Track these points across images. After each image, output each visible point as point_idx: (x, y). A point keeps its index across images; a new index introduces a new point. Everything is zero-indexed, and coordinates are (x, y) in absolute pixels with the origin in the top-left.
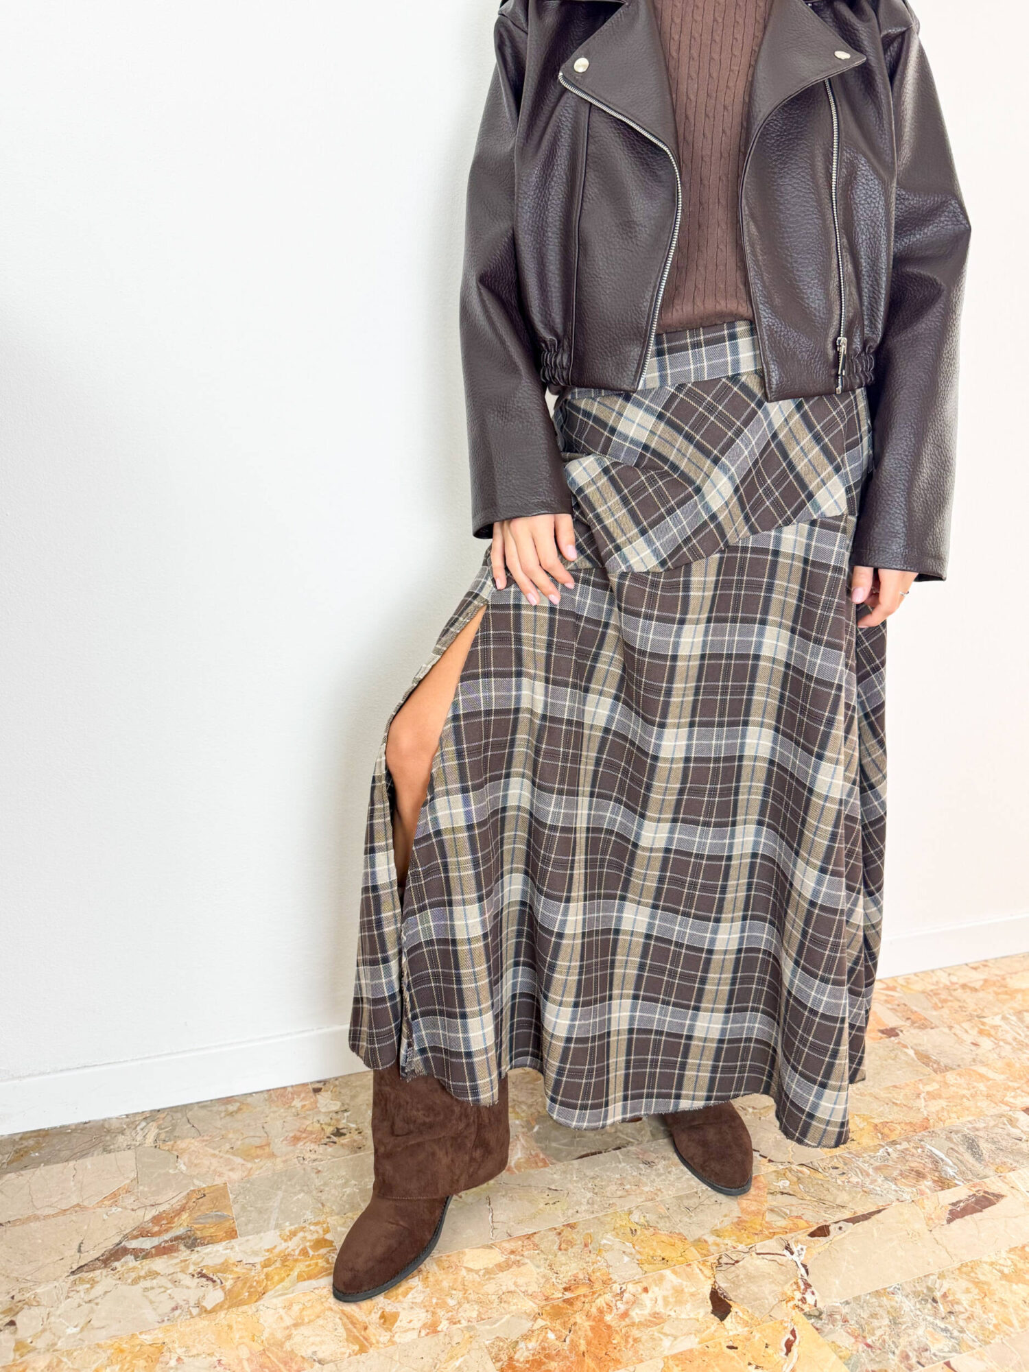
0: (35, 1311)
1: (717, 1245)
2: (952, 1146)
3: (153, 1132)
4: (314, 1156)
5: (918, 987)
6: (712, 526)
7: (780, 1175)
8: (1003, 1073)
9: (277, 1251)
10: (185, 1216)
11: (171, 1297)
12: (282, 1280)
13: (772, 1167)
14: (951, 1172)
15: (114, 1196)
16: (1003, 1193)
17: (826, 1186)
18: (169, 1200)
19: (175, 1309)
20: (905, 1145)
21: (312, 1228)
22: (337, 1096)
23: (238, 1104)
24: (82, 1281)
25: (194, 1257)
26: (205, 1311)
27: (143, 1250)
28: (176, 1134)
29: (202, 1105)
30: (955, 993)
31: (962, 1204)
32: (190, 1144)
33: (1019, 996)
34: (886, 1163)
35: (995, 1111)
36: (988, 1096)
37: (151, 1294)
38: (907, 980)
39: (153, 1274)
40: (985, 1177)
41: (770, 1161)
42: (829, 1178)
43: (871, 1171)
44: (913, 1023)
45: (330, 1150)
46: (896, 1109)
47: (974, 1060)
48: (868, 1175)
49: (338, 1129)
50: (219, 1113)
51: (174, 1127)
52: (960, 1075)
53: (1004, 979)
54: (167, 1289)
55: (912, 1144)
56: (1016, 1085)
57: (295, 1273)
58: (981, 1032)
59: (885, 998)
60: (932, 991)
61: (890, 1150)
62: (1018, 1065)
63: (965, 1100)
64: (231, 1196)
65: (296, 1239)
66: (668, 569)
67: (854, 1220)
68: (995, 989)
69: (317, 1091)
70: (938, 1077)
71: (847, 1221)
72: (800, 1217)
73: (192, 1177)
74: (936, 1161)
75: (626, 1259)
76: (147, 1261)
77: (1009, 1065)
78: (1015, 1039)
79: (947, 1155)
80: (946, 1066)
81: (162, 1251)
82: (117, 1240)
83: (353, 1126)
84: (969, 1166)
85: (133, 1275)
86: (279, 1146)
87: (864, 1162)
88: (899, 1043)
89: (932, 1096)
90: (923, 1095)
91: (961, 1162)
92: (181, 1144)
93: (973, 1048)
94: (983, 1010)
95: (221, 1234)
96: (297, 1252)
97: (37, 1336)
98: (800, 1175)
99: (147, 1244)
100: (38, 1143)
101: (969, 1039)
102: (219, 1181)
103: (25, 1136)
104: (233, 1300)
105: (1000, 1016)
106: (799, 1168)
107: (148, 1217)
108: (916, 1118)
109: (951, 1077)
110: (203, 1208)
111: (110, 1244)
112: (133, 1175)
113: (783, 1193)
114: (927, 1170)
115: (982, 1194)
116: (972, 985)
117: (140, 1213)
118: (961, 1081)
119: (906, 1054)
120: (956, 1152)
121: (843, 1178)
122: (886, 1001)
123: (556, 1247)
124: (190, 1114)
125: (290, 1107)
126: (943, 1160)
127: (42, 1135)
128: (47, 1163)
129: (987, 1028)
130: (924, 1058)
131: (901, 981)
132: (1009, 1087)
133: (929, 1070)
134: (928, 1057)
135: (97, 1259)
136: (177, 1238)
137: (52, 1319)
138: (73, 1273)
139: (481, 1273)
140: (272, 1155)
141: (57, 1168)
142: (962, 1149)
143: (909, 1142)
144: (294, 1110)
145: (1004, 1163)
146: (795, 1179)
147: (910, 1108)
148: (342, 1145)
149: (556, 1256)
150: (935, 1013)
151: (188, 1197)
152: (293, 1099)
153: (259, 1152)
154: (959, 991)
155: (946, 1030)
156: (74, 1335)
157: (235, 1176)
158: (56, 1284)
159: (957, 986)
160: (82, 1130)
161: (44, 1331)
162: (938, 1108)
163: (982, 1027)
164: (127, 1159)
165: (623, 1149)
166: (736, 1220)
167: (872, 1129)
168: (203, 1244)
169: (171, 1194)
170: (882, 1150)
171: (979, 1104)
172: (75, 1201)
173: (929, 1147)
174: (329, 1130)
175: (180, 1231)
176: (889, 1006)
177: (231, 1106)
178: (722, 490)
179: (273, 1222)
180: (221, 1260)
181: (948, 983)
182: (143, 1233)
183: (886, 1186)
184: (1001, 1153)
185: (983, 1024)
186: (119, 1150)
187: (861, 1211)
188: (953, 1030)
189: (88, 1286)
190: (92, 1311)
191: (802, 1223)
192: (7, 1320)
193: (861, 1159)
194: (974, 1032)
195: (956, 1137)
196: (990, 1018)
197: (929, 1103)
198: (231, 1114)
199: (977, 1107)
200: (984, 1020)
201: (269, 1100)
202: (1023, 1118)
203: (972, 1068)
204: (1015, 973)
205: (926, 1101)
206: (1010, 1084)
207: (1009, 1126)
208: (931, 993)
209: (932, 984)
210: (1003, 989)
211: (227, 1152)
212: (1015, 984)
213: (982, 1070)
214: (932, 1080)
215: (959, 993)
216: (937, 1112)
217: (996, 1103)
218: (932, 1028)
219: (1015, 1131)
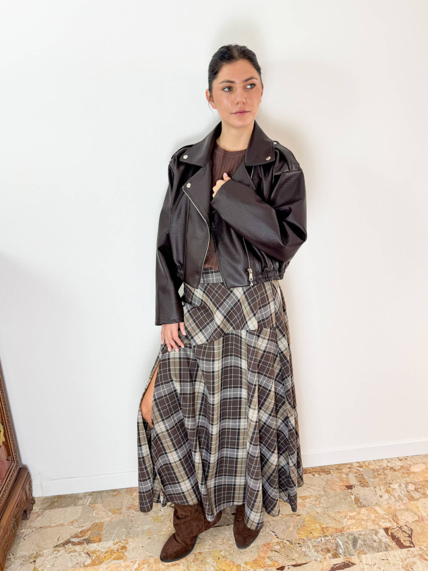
0: (42, 558)
1: (244, 568)
2: (347, 540)
3: (90, 500)
4: (133, 515)
5: (372, 467)
6: (219, 330)
7: (278, 544)
8: (385, 511)
9: (110, 548)
10: (89, 532)
11: (77, 560)
12: (108, 559)
13: (277, 540)
14: (341, 551)
15: (73, 522)
16: (355, 563)
17: (292, 550)
18: (87, 525)
19: (77, 564)
20: (330, 538)
21: (123, 542)
23: (117, 492)
24: (56, 550)
25: (87, 547)
26: (85, 566)
27: (74, 542)
28: (96, 501)
29: (107, 491)
30: (385, 472)
31: (338, 565)
32: (99, 506)
33: (412, 475)
34: (319, 544)
35: (372, 528)
36: (373, 521)
37: (72, 558)
38: (369, 463)
39: (75, 551)
40: (353, 555)
41: (277, 537)
42: (295, 548)
43: (311, 547)
44: (361, 484)
45: (138, 513)
46: (334, 521)
47: (376, 504)
48: (309, 548)
50: (111, 495)
51: (96, 498)
52: (367, 510)
53: (410, 466)
54: (77, 556)
55: (332, 538)
56: (387, 517)
57: (113, 557)
58: (387, 491)
59: (356, 471)
60: (377, 469)
61: (323, 539)
62: (393, 508)
63: (363, 521)
64: (104, 527)
65: (117, 545)
66: (209, 343)
67: (295, 566)
68: (404, 471)
70: (358, 510)
71: (292, 565)
72: (277, 562)
73: (95, 518)
74: (337, 546)
75: (212, 568)
76: (74, 546)
77: (389, 507)
78: (399, 496)
79: (343, 544)
80: (364, 505)
81: (80, 543)
82: (69, 538)
84: (349, 550)
85: (70, 550)
86: (124, 510)
87: (311, 543)
88: (350, 492)
89: (351, 518)
90: (348, 517)
91: (347, 547)
92: (97, 505)
93: (379, 498)
94: (393, 480)
95: (97, 540)
96: (116, 550)
97: (40, 566)
98: (285, 545)
99: (76, 540)
100: (58, 500)
101: (379, 493)
102: (102, 521)
103: (55, 497)
104: (93, 564)
105: (398, 484)
106: (286, 542)
107: (79, 531)
108: (339, 526)
109: (363, 510)
110: (95, 530)
111: (66, 539)
112: (80, 515)
113: (275, 551)
114: (332, 549)
115: (348, 562)
116: (394, 468)
117: (78, 529)
118: (366, 512)
119: (351, 498)
120: (348, 543)
121: (300, 548)
122: (356, 473)
123: (192, 560)
124: (102, 494)
125: (132, 495)
126: (340, 546)
127: (60, 497)
128: (58, 507)
129: (390, 489)
130: (357, 500)
131: (367, 464)
132: (384, 517)
133: (356, 506)
134: (358, 500)
135: (62, 543)
136: (85, 540)
137: (45, 562)
138: (54, 547)
139: (166, 566)
140: (121, 513)
141: (60, 509)
142: (350, 542)
143: (331, 536)
144: (133, 497)
145: (363, 551)
146: (283, 546)
147: (340, 522)
149: (191, 563)
150: (372, 480)
151: (92, 525)
152: (134, 492)
153: (118, 511)
154: (388, 470)
155: (372, 488)
156: (49, 568)
157: (108, 519)
158: (49, 550)
159: (389, 468)
160: (71, 496)
161: (42, 565)
162: (350, 523)
163: (388, 489)
164: (79, 509)
165: (230, 526)
166: (254, 559)
167: (321, 529)
168: (91, 543)
169: (88, 523)
170: (320, 539)
171: (367, 524)
172: (62, 522)
173: (338, 540)
175: (86, 537)
176: (356, 475)
177: (115, 492)
178: (220, 318)
179: (113, 538)
180: (94, 549)
181: (385, 466)
182: (76, 536)
183: (314, 554)
184: (365, 546)
185: (389, 487)
186: (79, 505)
187: (299, 562)
188: (376, 489)
189: (57, 552)
190: (56, 561)
191: (276, 564)
192: (34, 560)
193: (310, 541)
194: (383, 491)
195: (351, 537)
196: (394, 485)
197: (348, 521)
198: (114, 496)
199: (366, 525)
200: (391, 485)
201: (127, 492)
202: (382, 532)
203: (374, 507)
204: (417, 464)
205: (347, 520)
206: (385, 516)
207: (374, 535)
208: (376, 470)
209: (379, 466)
210: (407, 471)
211: (108, 510)
212: (414, 469)
213: (377, 508)
214: (355, 511)
215: (388, 472)
216: (349, 525)
217: (374, 524)
218: (367, 487)
219: (375, 538)
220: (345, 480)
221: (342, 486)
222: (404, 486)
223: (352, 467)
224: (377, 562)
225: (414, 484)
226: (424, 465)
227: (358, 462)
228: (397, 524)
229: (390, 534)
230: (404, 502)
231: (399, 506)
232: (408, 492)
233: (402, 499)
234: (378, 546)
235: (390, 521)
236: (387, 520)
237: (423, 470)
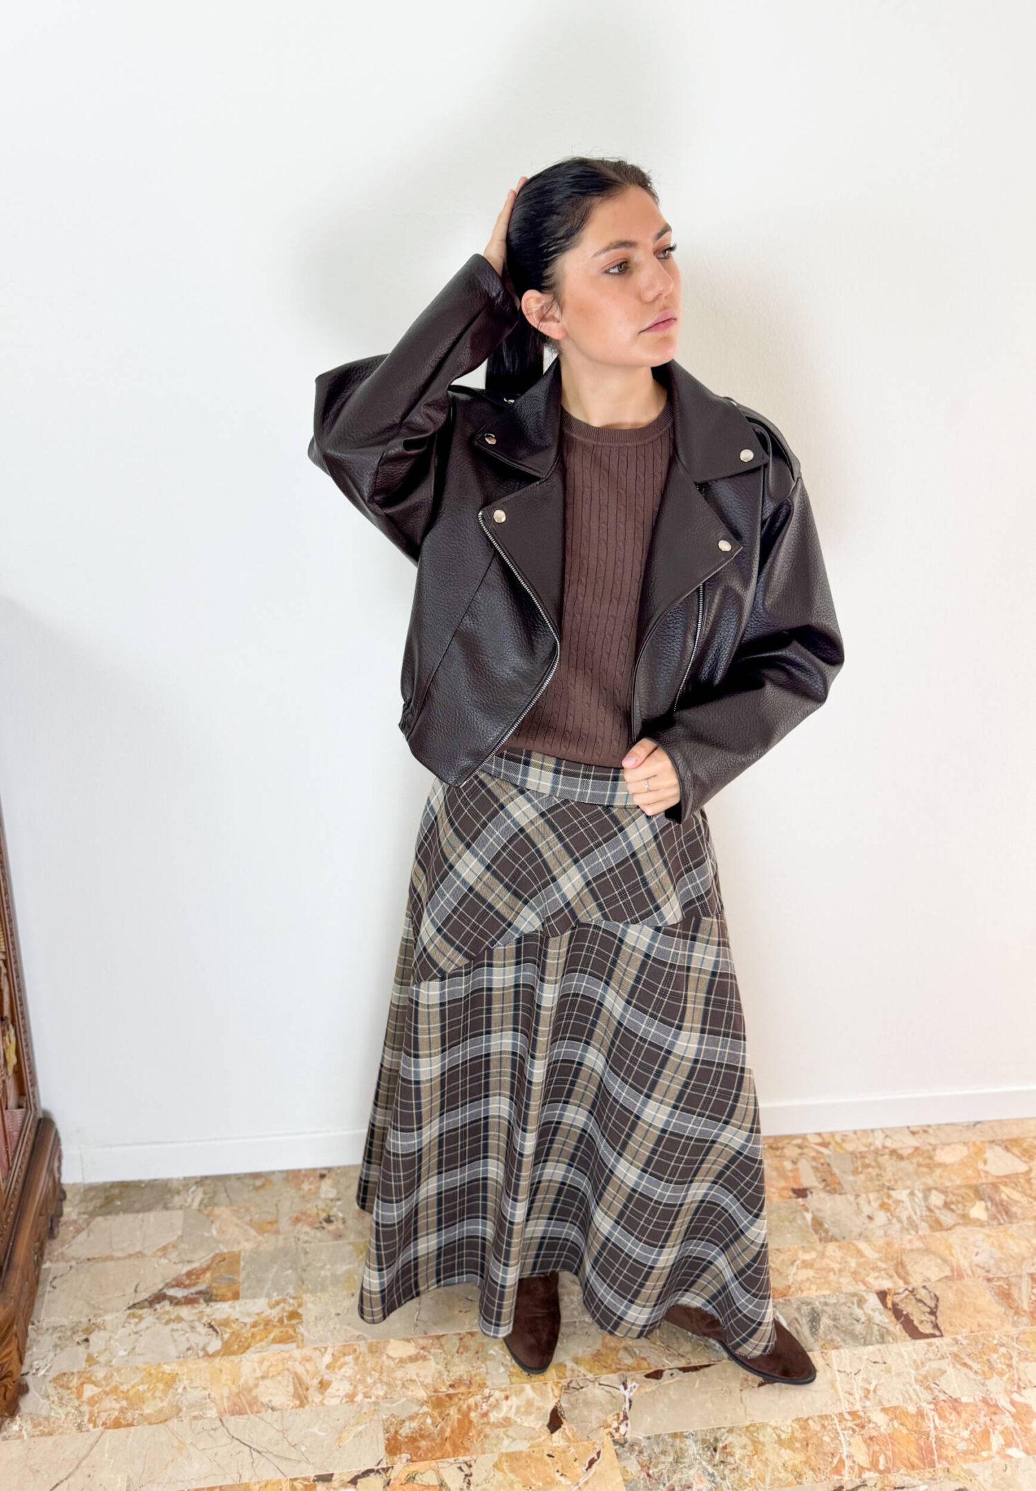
0: (103, 1334)
1: (573, 1371)
2: (797, 1316)
3: (200, 1196)
4: (306, 1238)
5: (850, 1147)
8: (879, 1252)
9: (263, 1315)
10: (208, 1275)
11: (188, 1340)
12: (262, 1340)
15: (165, 1249)
18: (201, 1259)
19: (189, 1349)
21: (291, 1301)
22: (336, 1185)
23: (264, 1180)
24: (134, 1316)
25: (208, 1310)
26: (207, 1355)
27: (176, 1298)
28: (215, 1201)
29: (239, 1177)
30: (880, 1159)
32: (223, 1211)
33: (938, 1171)
35: (851, 1289)
36: (854, 1273)
37: (175, 1334)
38: (844, 1138)
39: (179, 1319)
44: (827, 1185)
45: (319, 1234)
47: (860, 1234)
49: (329, 1216)
50: (249, 1185)
51: (215, 1193)
52: (840, 1247)
53: (934, 1149)
54: (186, 1332)
56: (884, 1266)
57: (271, 1336)
58: (883, 1206)
59: (813, 1154)
60: (860, 1153)
62: (896, 1246)
63: (831, 1274)
64: (242, 1263)
65: (278, 1309)
67: (685, 1370)
68: (920, 1159)
69: (322, 1176)
70: (819, 1247)
71: (680, 1369)
72: (644, 1359)
73: (218, 1242)
75: (502, 1369)
76: (178, 1308)
77: (889, 1244)
78: (909, 1218)
80: (832, 1236)
81: (189, 1301)
82: (161, 1286)
83: (340, 1215)
85: (167, 1317)
86: (284, 1224)
88: (803, 1205)
89: (806, 1265)
90: (798, 1262)
92: (217, 1211)
93: (867, 1221)
94: (896, 1181)
95: (229, 1294)
96: (276, 1320)
97: (100, 1353)
99: (178, 1293)
100: (121, 1193)
101: (867, 1210)
102: (236, 1249)
103: (114, 1185)
104: (227, 1350)
105: (908, 1191)
107: (184, 1271)
108: (780, 1284)
109: (831, 1248)
110: (222, 1270)
111: (155, 1290)
112: (180, 1233)
116: (900, 1152)
117: (179, 1266)
118: (839, 1254)
119: (804, 1218)
120: (799, 1323)
122: (814, 1159)
123: (455, 1350)
124: (228, 1183)
125: (300, 1189)
127: (125, 1186)
128: (125, 1211)
129: (890, 1202)
130: (818, 1224)
131: (838, 1138)
132: (877, 1267)
133: (816, 1237)
134: (821, 1224)
135: (146, 1300)
136: (200, 1293)
137: (112, 1342)
138: (129, 1308)
139: (397, 1361)
140: (277, 1232)
141: (130, 1217)
142: (804, 1321)
144: (301, 1192)
145: (832, 1340)
147: (781, 1274)
148: (329, 1232)
149: (453, 1357)
150: (851, 1178)
151: (213, 1259)
152: (305, 1182)
153: (269, 1227)
154: (886, 1157)
155: (851, 1198)
156: (123, 1357)
157: (248, 1246)
158: (118, 1314)
159: (887, 1151)
160: (152, 1186)
161: (105, 1350)
162: (805, 1278)
163: (886, 1200)
164: (177, 1217)
166: (595, 1352)
168: (216, 1301)
169: (203, 1254)
171: (841, 1280)
172: (138, 1248)
174: (323, 1215)
175: (202, 1287)
176: (814, 1164)
177: (259, 1180)
179: (265, 1291)
180: (224, 1316)
181: (880, 1147)
182: (178, 1284)
184: (835, 1330)
185: (889, 1196)
186: (173, 1208)
187: (695, 1362)
188: (859, 1199)
189: (137, 1320)
190: (137, 1340)
191: (645, 1364)
192: (84, 1337)
194: (875, 1204)
195: (805, 1309)
196: (897, 1192)
197: (799, 1272)
198: (257, 1189)
199: (838, 1283)
200: (892, 1193)
201: (286, 1180)
202: (873, 1300)
203: (855, 1242)
204: (949, 1144)
205: (798, 1268)
206: (880, 1264)
207: (856, 1306)
208: (858, 1155)
209: (865, 1146)
210: (928, 1161)
211: (247, 1224)
212: (943, 1156)
213: (862, 1246)
214: (813, 1249)
215: (885, 1160)
216: (802, 1281)
217: (856, 1282)
218: (841, 1194)
219: (858, 1312)
220: (790, 1174)
221: (785, 1188)
222: (920, 1195)
223: (806, 1144)
224: (862, 1368)
225: (944, 1192)
226: (965, 1149)
227: (819, 1134)
228: (906, 1282)
229: (890, 1305)
230: (921, 1233)
231: (910, 1241)
232: (929, 1210)
233: (917, 1226)
234: (864, 1333)
235: (891, 1277)
236: (883, 1273)
237: (962, 1160)
